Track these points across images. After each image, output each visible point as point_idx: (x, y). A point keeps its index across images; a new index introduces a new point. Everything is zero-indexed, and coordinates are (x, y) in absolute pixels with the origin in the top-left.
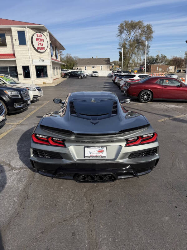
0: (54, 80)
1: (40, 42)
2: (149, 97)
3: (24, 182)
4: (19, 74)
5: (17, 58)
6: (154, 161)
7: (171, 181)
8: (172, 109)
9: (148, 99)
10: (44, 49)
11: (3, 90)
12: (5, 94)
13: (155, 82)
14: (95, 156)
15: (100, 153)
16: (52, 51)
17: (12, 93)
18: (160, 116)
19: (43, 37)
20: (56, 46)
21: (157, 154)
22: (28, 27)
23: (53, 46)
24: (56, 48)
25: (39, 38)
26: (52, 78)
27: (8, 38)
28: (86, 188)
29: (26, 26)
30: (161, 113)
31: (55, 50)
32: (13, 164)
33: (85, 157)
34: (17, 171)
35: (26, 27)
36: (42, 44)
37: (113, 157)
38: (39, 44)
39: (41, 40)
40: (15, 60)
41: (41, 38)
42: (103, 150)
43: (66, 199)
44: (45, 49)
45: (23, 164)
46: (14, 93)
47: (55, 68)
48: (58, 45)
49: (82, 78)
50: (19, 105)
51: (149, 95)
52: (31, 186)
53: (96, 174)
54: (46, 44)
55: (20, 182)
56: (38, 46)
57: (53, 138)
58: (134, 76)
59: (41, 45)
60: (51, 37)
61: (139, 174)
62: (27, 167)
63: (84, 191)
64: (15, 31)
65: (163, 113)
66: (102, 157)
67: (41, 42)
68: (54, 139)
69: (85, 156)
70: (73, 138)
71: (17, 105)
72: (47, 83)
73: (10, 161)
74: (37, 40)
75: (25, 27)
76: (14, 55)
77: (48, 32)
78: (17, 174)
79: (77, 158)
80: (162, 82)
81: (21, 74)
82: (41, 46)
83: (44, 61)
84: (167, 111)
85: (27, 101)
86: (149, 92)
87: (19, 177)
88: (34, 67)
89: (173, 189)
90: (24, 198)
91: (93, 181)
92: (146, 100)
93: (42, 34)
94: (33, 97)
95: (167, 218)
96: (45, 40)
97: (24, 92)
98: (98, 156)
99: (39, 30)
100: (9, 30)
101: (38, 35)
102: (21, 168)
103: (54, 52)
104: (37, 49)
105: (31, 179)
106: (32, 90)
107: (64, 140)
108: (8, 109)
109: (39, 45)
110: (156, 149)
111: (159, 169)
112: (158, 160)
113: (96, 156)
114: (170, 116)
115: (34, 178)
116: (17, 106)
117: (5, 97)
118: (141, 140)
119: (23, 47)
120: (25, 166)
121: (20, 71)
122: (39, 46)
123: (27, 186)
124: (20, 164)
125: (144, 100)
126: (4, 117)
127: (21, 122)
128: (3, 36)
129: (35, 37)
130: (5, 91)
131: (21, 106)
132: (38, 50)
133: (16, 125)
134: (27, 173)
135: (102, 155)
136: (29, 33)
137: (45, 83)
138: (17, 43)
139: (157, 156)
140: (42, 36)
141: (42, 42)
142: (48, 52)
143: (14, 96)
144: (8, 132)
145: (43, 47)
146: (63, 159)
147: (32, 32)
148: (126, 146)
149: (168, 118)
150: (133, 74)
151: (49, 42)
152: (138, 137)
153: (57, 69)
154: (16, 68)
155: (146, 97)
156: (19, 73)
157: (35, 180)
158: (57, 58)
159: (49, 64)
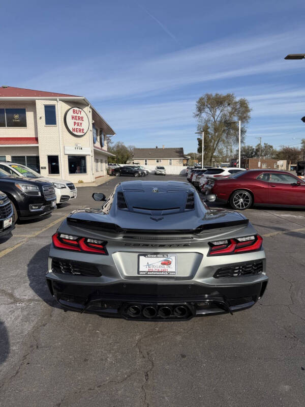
0: (96, 178)
1: (77, 121)
2: (248, 201)
3: (33, 321)
4: (42, 168)
5: (41, 145)
6: (258, 284)
7: (290, 326)
8: (286, 219)
9: (246, 205)
10: (83, 131)
11: (13, 184)
12: (16, 190)
13: (256, 178)
14: (157, 272)
15: (166, 266)
16: (95, 136)
17: (28, 187)
18: (266, 228)
19: (83, 114)
20: (101, 128)
21: (264, 273)
22: (60, 100)
23: (97, 128)
24: (101, 132)
25: (76, 115)
26: (93, 174)
27: (29, 116)
28: (141, 333)
29: (58, 98)
30: (267, 224)
31: (100, 134)
32: (17, 294)
33: (139, 272)
34: (23, 305)
35: (58, 100)
36: (81, 124)
37: (187, 274)
38: (75, 123)
39: (79, 118)
40: (38, 147)
41: (79, 115)
42: (170, 260)
43: (105, 350)
44: (85, 132)
45: (34, 294)
46: (31, 188)
47: (99, 160)
48: (105, 127)
49: (139, 176)
50: (37, 207)
51: (247, 198)
52: (45, 328)
53: (158, 304)
54: (87, 123)
55: (26, 322)
56: (74, 127)
57: (86, 239)
58: (222, 171)
59: (78, 125)
60: (95, 115)
61: (233, 308)
62: (40, 299)
63: (137, 338)
64: (40, 105)
65: (272, 225)
66: (169, 274)
67: (79, 121)
68: (89, 241)
69: (140, 270)
70: (120, 238)
71: (34, 207)
72: (84, 181)
73: (13, 289)
74: (72, 118)
75: (56, 100)
76: (36, 139)
77: (90, 107)
78: (23, 309)
79: (125, 274)
80: (266, 178)
81: (45, 168)
82: (78, 127)
83: (81, 149)
84: (278, 222)
85: (50, 202)
86: (247, 194)
87: (25, 313)
88: (67, 156)
89: (296, 339)
90: (32, 346)
91: (152, 318)
92: (242, 206)
93: (81, 110)
94: (61, 199)
95: (287, 387)
96: (85, 118)
97: (47, 188)
98: (161, 272)
99: (78, 104)
100: (33, 104)
102: (30, 300)
103: (98, 138)
104: (72, 130)
105: (45, 317)
106: (60, 186)
107: (105, 243)
108: (19, 213)
109: (76, 125)
110: (262, 264)
111: (269, 307)
112: (265, 283)
113: (159, 272)
114: (283, 230)
115: (51, 316)
116: (34, 209)
117: (17, 194)
118: (234, 246)
119: (51, 128)
120: (37, 297)
121: (44, 162)
122: (76, 127)
123: (38, 328)
124: (30, 293)
125: (239, 206)
126: (11, 223)
127: (37, 233)
128: (22, 112)
129: (70, 113)
130: (16, 185)
131: (41, 209)
132: (74, 133)
133: (30, 238)
134: (39, 308)
135: (169, 270)
136: (61, 108)
137: (81, 182)
138: (42, 122)
139: (264, 275)
140: (80, 112)
141: (81, 122)
142: (90, 135)
143: (30, 192)
144: (15, 247)
145: (81, 128)
146: (102, 277)
147: (67, 107)
148: (209, 255)
149: (280, 232)
150: (220, 168)
151: (91, 121)
152: (229, 240)
153: (102, 162)
154: (37, 158)
155: (241, 200)
156: (41, 165)
157: (52, 318)
158: (102, 146)
159: (90, 153)
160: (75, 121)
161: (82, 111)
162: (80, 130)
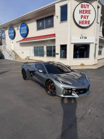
0: (98, 60)
1: (84, 15)
4: (57, 54)
10: (88, 22)
19: (90, 8)
25: (84, 9)
36: (87, 17)
38: (82, 17)
39: (86, 11)
41: (87, 9)
44: (91, 23)
54: (93, 16)
56: (80, 20)
59: (85, 18)
64: (58, 7)
67: (86, 15)
72: (85, 64)
74: (80, 12)
82: (85, 20)
83: (86, 38)
88: (73, 45)
93: (88, 4)
101: (82, 7)
104: (78, 23)
109: (83, 18)
121: (58, 50)
122: (83, 19)
128: (52, 17)
129: (79, 8)
132: (80, 25)
137: (82, 65)
140: (88, 6)
141: (88, 15)
145: (87, 20)
154: (54, 47)
159: (94, 41)
160: (82, 14)
161: (90, 5)
162: (86, 22)
